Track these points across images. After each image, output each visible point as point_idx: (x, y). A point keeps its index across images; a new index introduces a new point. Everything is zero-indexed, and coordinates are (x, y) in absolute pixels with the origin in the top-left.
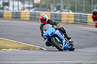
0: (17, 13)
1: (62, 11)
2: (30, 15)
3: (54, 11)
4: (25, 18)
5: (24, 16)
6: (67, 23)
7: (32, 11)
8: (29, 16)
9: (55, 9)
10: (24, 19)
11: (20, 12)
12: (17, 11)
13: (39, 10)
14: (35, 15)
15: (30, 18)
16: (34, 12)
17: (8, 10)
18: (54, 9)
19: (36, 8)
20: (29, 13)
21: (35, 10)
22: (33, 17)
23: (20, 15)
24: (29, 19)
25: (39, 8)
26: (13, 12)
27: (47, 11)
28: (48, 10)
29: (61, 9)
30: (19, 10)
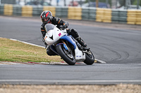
0: (62, 9)
1: (128, 8)
2: (82, 12)
3: (117, 8)
4: (75, 16)
5: (73, 14)
6: (135, 24)
7: (85, 6)
8: (80, 14)
9: (118, 5)
10: (73, 18)
11: (67, 9)
12: (63, 7)
13: (94, 6)
14: (89, 13)
15: (82, 17)
16: (87, 8)
17: (50, 5)
18: (116, 4)
19: (91, 3)
20: (80, 10)
21: (89, 6)
22: (87, 15)
23: (67, 12)
24: (80, 18)
25: (96, 3)
26: (56, 9)
27: (107, 8)
28: (109, 5)
29: (127, 4)
30: (65, 5)
